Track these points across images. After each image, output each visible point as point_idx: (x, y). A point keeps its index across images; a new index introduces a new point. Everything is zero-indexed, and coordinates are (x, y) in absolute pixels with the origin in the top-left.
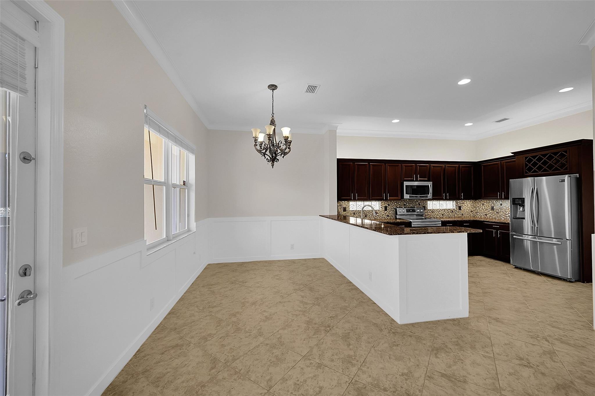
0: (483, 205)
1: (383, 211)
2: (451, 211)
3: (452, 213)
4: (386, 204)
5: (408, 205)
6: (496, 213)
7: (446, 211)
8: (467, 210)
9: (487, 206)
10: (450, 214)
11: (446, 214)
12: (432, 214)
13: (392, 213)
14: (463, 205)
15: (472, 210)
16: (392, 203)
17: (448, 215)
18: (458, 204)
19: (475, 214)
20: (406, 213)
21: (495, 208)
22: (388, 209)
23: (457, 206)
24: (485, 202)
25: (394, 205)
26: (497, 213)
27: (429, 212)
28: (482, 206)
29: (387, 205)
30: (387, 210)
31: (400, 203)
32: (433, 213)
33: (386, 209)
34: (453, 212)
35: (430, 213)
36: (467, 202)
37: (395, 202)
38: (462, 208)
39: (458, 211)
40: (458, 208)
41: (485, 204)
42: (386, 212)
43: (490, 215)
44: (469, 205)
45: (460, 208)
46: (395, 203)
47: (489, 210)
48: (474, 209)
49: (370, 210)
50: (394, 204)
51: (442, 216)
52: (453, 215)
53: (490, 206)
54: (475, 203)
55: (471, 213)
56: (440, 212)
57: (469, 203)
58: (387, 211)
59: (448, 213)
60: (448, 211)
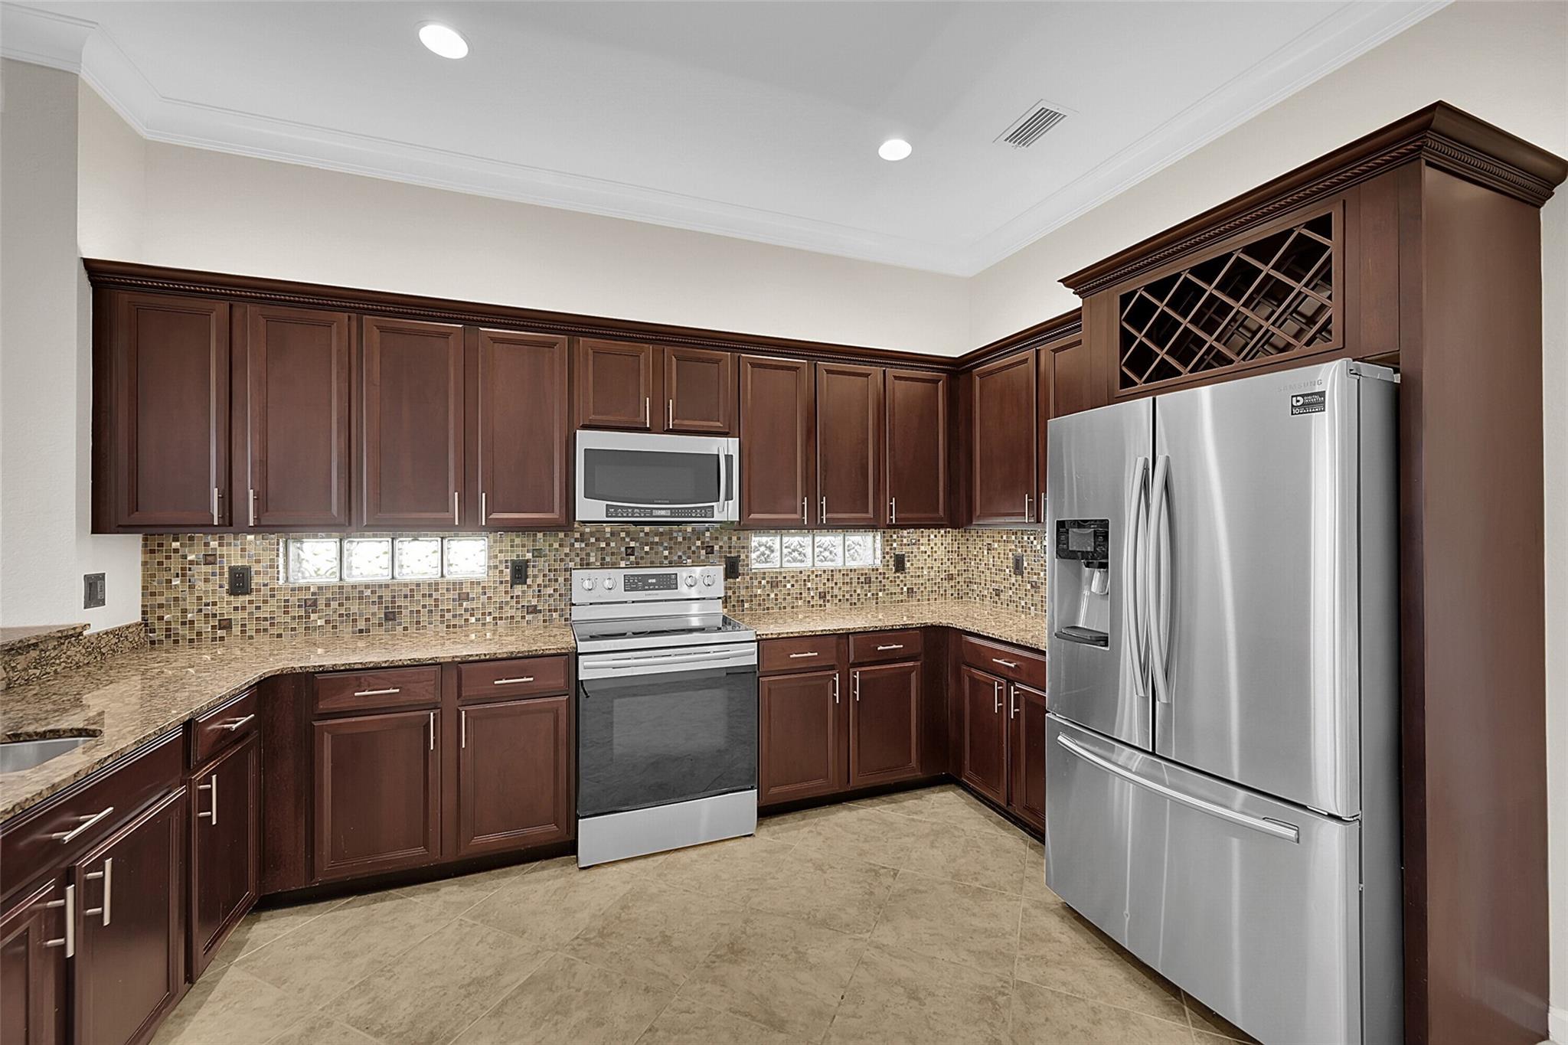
0: (989, 549)
1: (502, 588)
2: (862, 579)
3: (866, 587)
4: (519, 551)
5: (647, 553)
6: (1029, 587)
7: (838, 577)
8: (932, 574)
9: (1002, 556)
10: (859, 591)
11: (836, 591)
12: (772, 596)
13: (557, 595)
14: (915, 550)
15: (954, 572)
16: (556, 545)
17: (847, 596)
18: (895, 545)
19: (965, 587)
20: (620, 593)
21: (1025, 564)
22: (535, 576)
23: (888, 557)
24: (997, 537)
25: (573, 555)
26: (1032, 586)
27: (756, 583)
28: (986, 552)
29: (529, 556)
30: (529, 581)
31: (603, 545)
32: (776, 591)
33: (520, 572)
34: (868, 581)
35: (759, 591)
36: (932, 536)
37: (576, 540)
38: (908, 565)
39: (891, 575)
40: (892, 563)
41: (996, 545)
42: (518, 590)
43: (1010, 592)
44: (940, 552)
45: (900, 563)
46: (577, 545)
47: (1007, 571)
48: (961, 566)
49: (418, 585)
50: (567, 550)
51: (821, 602)
52: (869, 595)
53: (1010, 555)
54: (963, 540)
55: (945, 583)
56: (809, 585)
57: (938, 540)
58: (529, 586)
59: (846, 588)
60: (847, 580)
